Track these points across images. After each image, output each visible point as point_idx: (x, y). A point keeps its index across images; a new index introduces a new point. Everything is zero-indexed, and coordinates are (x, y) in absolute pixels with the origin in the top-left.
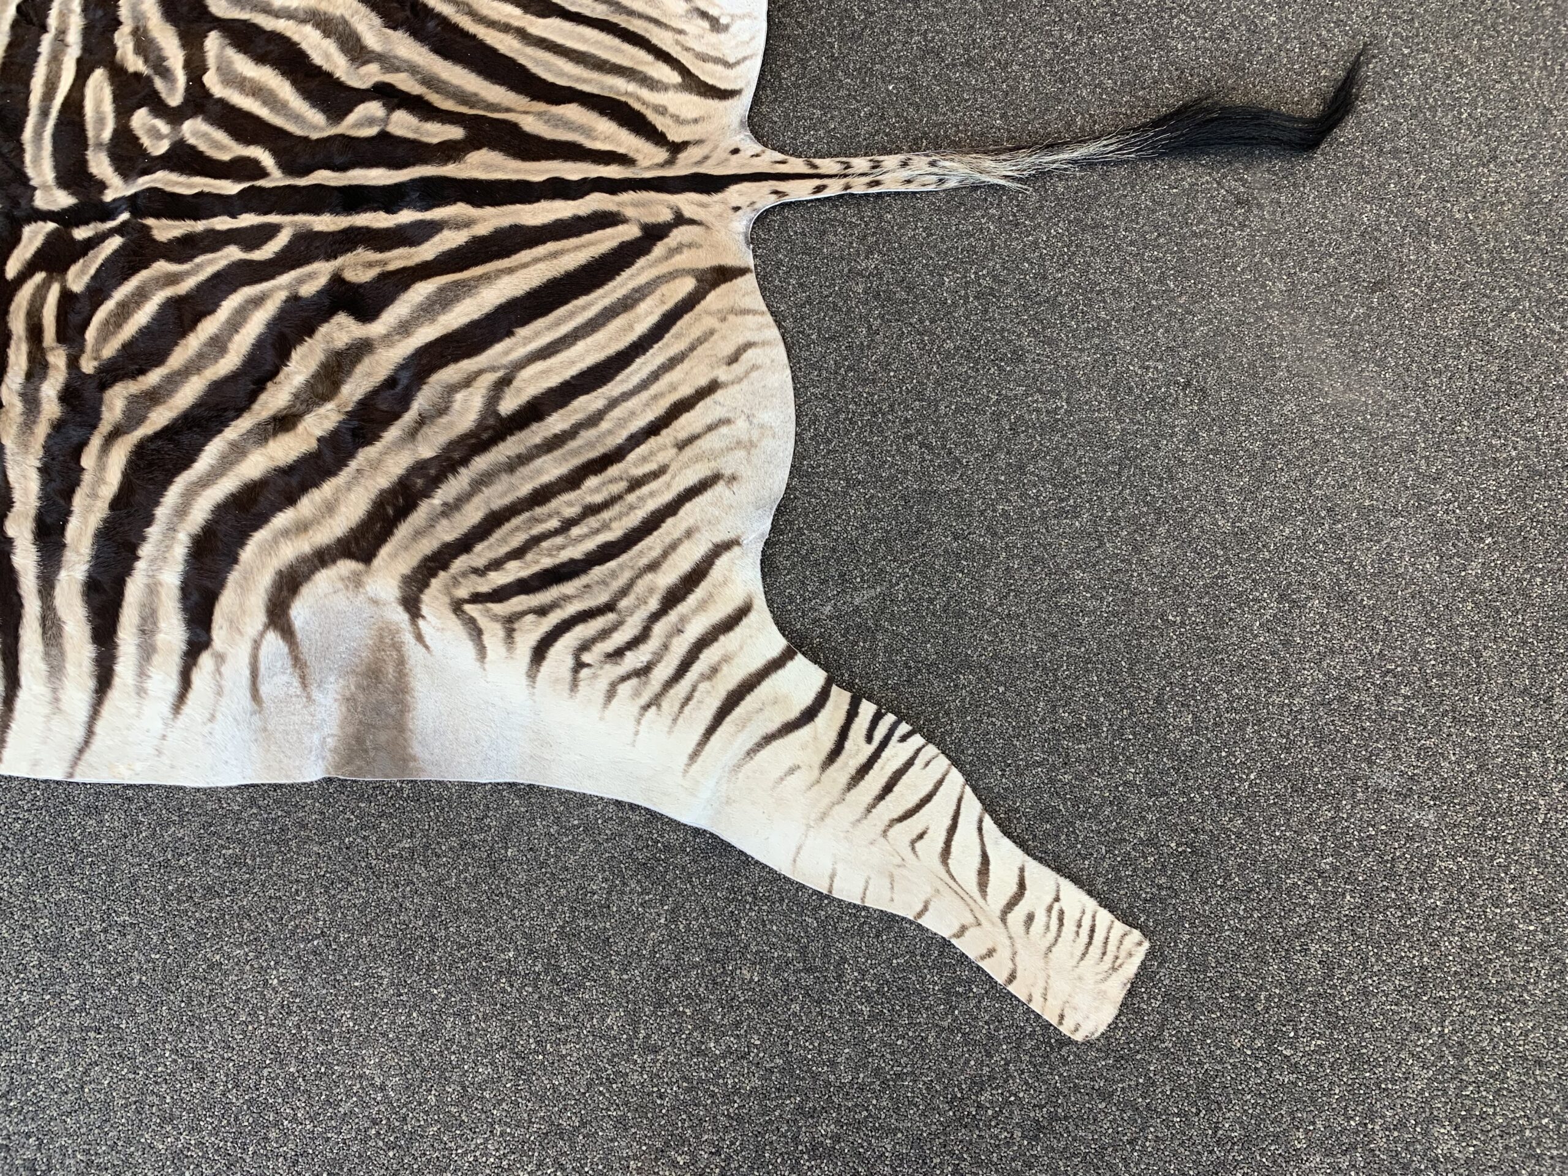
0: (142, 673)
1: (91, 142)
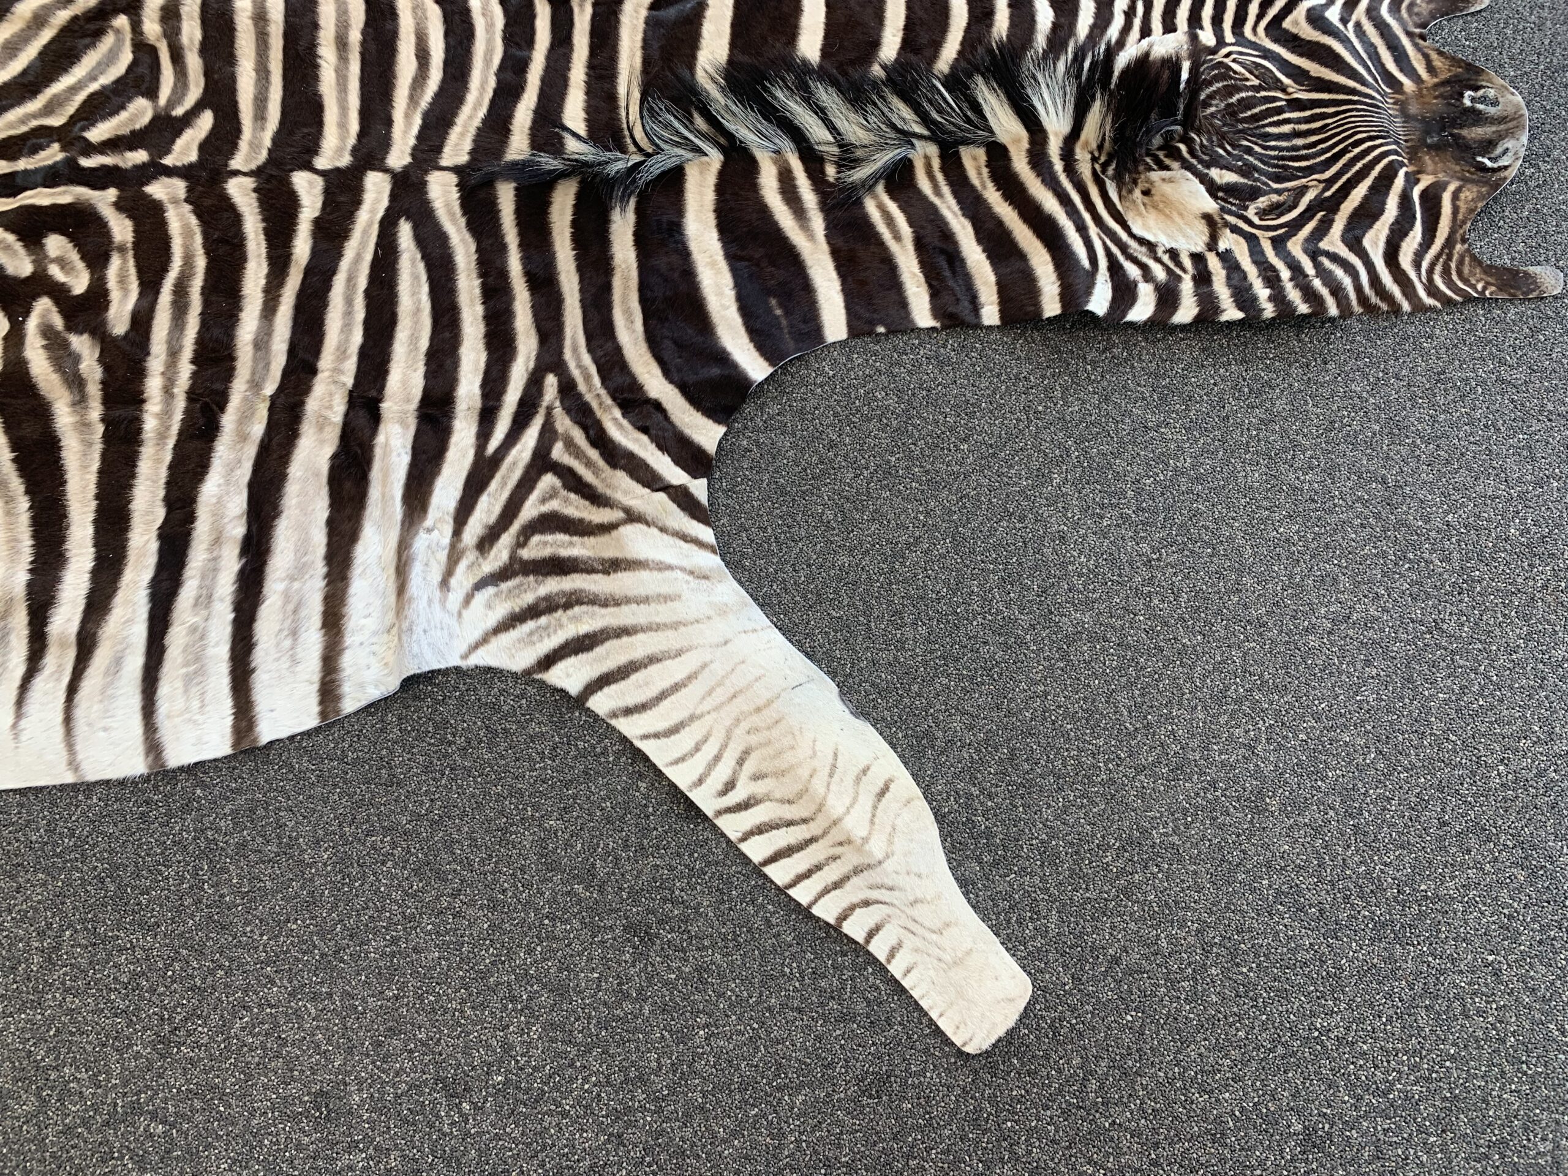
1: (131, 253)
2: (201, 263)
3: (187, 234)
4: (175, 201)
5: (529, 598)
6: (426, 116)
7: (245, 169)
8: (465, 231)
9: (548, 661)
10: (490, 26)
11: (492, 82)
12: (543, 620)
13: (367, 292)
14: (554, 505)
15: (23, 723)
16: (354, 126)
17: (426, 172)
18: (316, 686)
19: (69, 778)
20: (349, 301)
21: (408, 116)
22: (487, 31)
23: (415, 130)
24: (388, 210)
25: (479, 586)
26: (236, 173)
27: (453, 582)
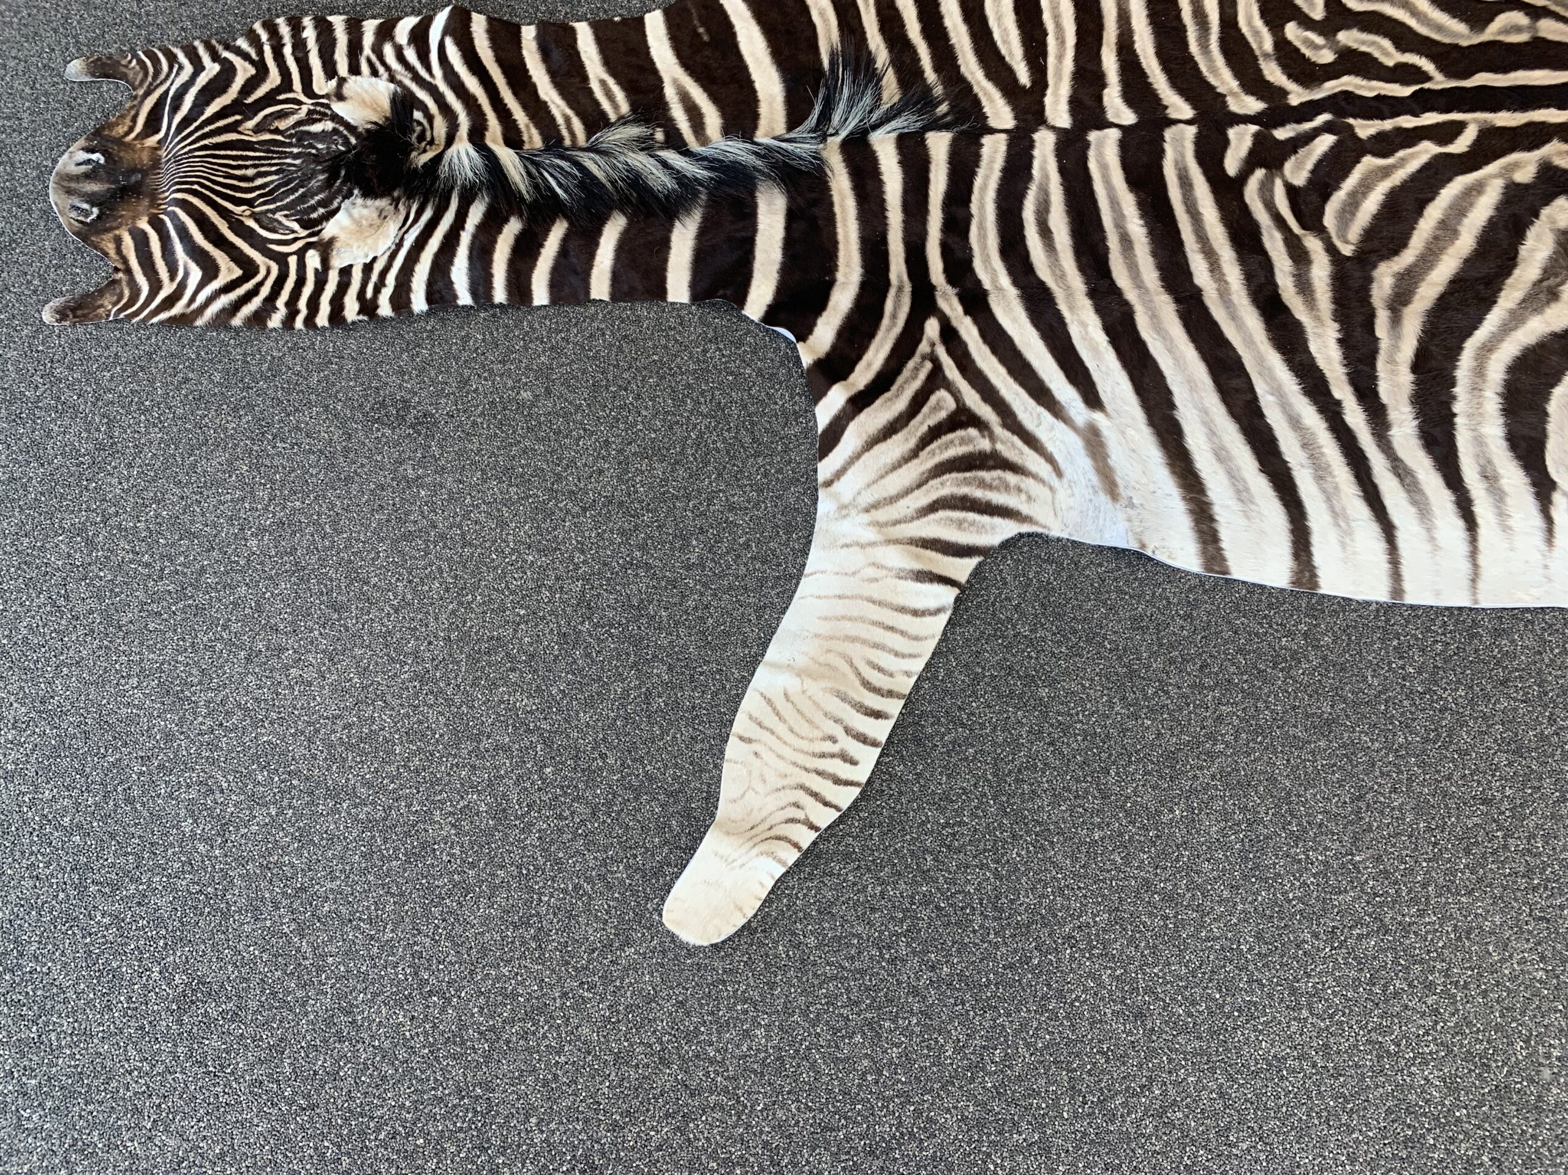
0: (1502, 514)
1: (1257, 53)
2: (1194, 48)
3: (1214, 70)
4: (1234, 94)
6: (1029, 177)
8: (973, 82)
10: (987, 260)
11: (974, 208)
13: (1045, 34)
16: (1093, 166)
17: (1017, 128)
20: (1058, 26)
21: (1046, 177)
22: (988, 255)
23: (1036, 164)
24: (1044, 95)
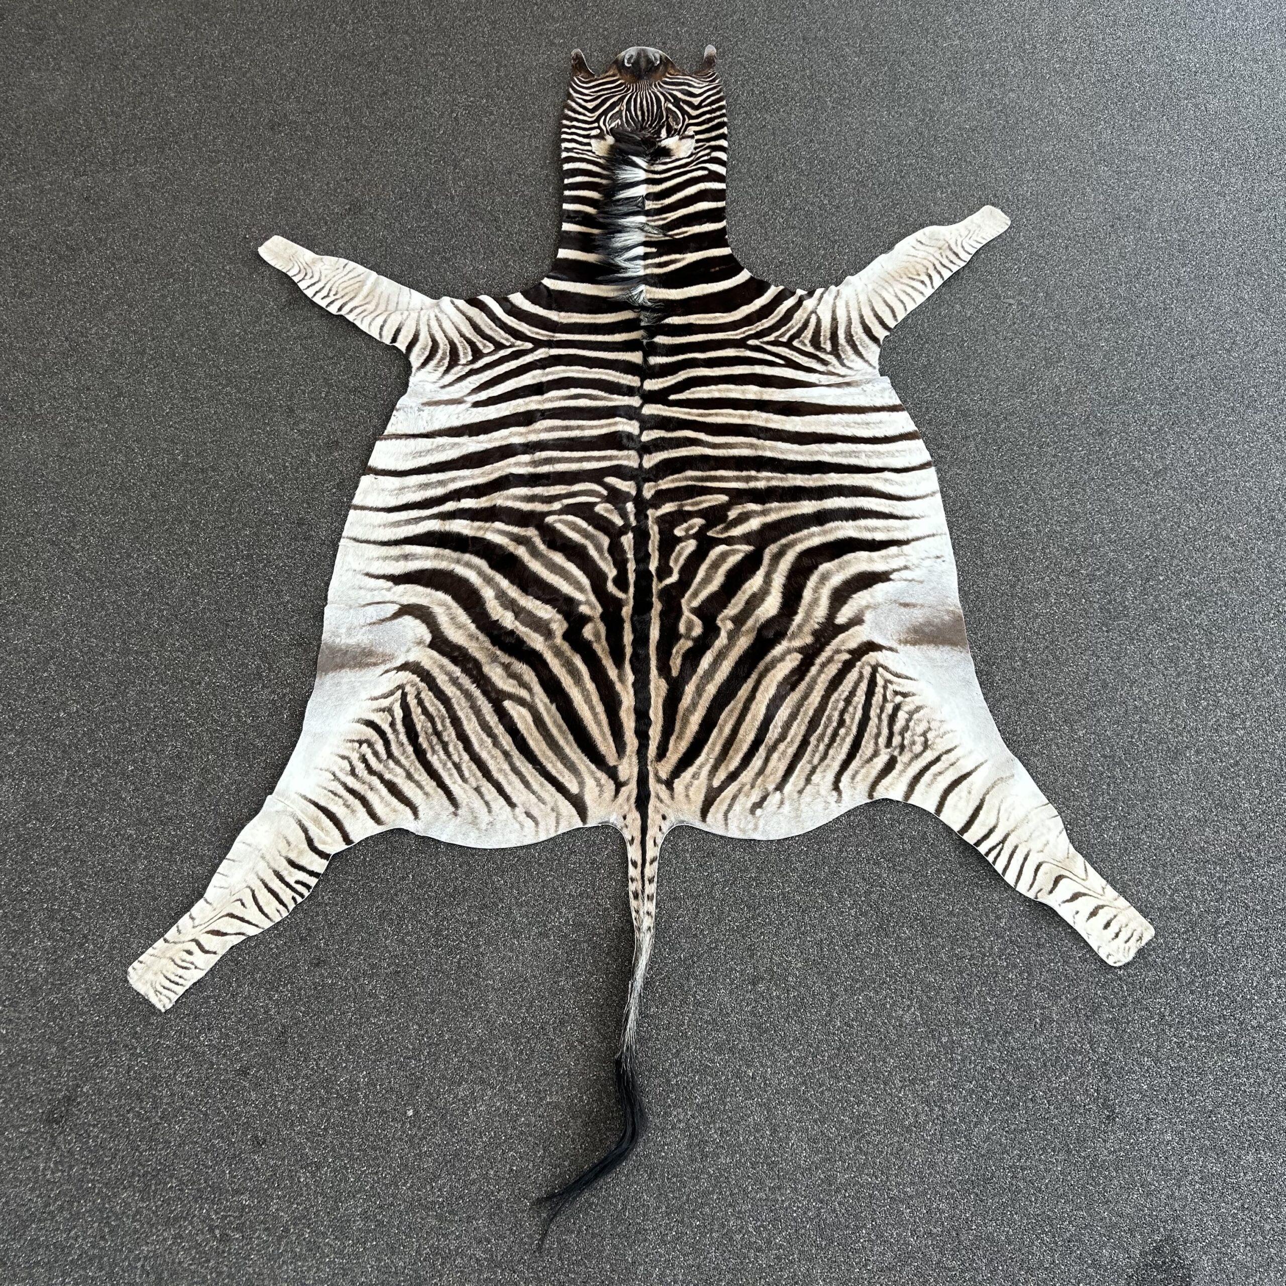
5: (848, 348)
7: (639, 461)
9: (875, 339)
12: (857, 343)
14: (807, 342)
15: (916, 515)
18: (891, 413)
19: (939, 495)
25: (843, 365)
26: (641, 465)
27: (842, 374)
